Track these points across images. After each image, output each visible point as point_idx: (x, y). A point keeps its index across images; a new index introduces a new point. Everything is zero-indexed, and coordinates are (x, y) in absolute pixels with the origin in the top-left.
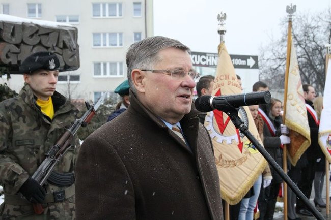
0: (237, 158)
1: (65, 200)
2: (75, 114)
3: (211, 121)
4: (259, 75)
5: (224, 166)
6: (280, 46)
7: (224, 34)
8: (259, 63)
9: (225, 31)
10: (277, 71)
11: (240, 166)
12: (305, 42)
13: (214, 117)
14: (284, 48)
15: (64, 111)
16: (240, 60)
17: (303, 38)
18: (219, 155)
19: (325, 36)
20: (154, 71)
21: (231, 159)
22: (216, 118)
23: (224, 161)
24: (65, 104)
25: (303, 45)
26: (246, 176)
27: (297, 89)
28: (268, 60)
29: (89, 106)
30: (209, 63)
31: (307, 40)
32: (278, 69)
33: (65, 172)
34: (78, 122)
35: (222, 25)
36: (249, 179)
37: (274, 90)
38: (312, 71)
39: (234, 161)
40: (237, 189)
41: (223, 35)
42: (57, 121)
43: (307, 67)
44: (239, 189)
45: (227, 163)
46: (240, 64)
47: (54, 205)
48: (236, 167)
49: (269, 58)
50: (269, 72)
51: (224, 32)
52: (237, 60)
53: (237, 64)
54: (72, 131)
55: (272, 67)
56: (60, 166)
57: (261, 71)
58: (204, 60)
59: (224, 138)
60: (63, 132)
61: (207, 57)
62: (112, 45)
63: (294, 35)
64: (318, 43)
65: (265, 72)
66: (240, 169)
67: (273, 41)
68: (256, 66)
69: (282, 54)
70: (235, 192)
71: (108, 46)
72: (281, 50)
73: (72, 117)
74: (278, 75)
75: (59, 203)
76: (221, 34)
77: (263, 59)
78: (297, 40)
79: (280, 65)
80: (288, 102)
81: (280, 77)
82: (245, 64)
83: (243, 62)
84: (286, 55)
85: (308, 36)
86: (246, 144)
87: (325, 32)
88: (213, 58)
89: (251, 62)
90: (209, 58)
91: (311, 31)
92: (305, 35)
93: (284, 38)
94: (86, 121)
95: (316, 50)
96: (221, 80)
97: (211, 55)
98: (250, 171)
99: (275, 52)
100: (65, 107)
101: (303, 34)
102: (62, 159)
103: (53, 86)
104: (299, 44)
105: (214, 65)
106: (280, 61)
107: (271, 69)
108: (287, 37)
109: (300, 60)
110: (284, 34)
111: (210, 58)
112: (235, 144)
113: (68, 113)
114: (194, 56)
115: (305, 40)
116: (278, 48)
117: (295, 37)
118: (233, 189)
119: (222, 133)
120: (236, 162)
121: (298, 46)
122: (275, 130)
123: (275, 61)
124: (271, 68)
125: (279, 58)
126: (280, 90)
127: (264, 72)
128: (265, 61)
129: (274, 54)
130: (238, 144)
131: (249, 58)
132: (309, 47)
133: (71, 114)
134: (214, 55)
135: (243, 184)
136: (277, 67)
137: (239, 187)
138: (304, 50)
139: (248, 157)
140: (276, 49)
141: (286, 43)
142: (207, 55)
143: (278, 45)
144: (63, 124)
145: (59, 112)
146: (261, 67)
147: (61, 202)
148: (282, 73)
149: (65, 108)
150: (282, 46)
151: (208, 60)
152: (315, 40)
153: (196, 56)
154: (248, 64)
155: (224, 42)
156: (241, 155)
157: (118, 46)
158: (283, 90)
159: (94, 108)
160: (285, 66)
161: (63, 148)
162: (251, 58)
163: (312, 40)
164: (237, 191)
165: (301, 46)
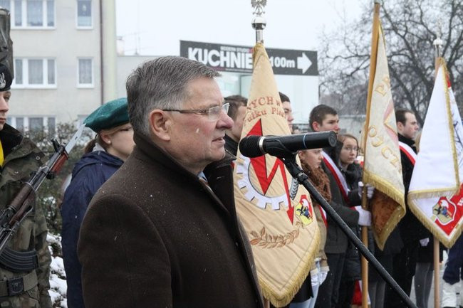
0: (286, 232)
1: (24, 293)
2: (38, 158)
3: (246, 172)
4: (319, 87)
5: (268, 246)
6: (358, 32)
7: (262, 29)
8: (320, 64)
9: (265, 25)
10: (354, 78)
11: (291, 245)
12: (405, 26)
13: (251, 166)
14: (366, 35)
15: (19, 154)
16: (284, 59)
17: (401, 17)
18: (261, 228)
19: (442, 14)
20: (182, 112)
21: (279, 233)
22: (254, 167)
23: (268, 238)
24: (22, 143)
25: (401, 30)
26: (299, 260)
27: (385, 119)
28: (336, 57)
29: (59, 146)
30: (225, 63)
31: (409, 20)
32: (354, 75)
33: (23, 251)
34: (42, 172)
35: (259, 14)
36: (303, 264)
37: (347, 116)
38: (418, 80)
39: (283, 237)
40: (287, 282)
41: (261, 31)
42: (9, 170)
43: (410, 73)
44: (290, 281)
45: (273, 240)
46: (283, 66)
47: (8, 300)
48: (284, 247)
49: (337, 54)
50: (337, 82)
51: (263, 26)
52: (277, 58)
53: (277, 66)
54: (33, 185)
55: (344, 72)
56: (15, 240)
57: (323, 79)
58: (215, 58)
59: (269, 201)
60: (19, 187)
61: (222, 53)
62: (33, 24)
63: (385, 11)
64: (429, 28)
65: (331, 80)
66: (291, 249)
67: (345, 21)
68: (313, 71)
69: (362, 47)
70: (284, 286)
71: (25, 25)
72: (361, 39)
73: (34, 164)
74: (355, 87)
75: (15, 298)
76: (257, 28)
77: (328, 57)
78: (390, 20)
79: (358, 69)
80: (369, 140)
81: (358, 90)
82: (294, 66)
83: (291, 63)
84: (370, 48)
85: (411, 15)
86: (298, 209)
87: (443, 6)
88: (233, 54)
89: (304, 63)
90: (225, 55)
91: (416, 5)
92: (405, 12)
93: (367, 16)
94: (53, 171)
95: (426, 40)
96: (261, 105)
97: (229, 49)
98: (304, 252)
99: (348, 42)
100: (21, 147)
101: (401, 10)
102: (19, 230)
103: (4, 115)
104: (395, 28)
105: (235, 67)
106: (359, 60)
107: (342, 76)
108: (372, 14)
109: (395, 58)
110: (366, 9)
111: (228, 53)
112: (284, 210)
113: (26, 158)
114: (196, 50)
115: (405, 21)
116: (355, 36)
117: (387, 16)
118: (282, 282)
119: (265, 193)
120: (285, 238)
121: (393, 33)
122: (348, 190)
123: (350, 62)
124: (341, 74)
125: (357, 55)
126: (358, 116)
127: (329, 81)
128: (331, 60)
129: (348, 47)
130: (288, 209)
131: (301, 56)
132: (413, 34)
133: (31, 159)
134: (234, 49)
135: (295, 274)
136: (352, 73)
137: (290, 278)
138: (403, 40)
139: (301, 229)
140: (351, 38)
141: (369, 26)
142: (222, 48)
143: (356, 29)
144: (20, 174)
145: (12, 156)
146: (323, 72)
147: (18, 295)
148: (363, 83)
149: (23, 149)
150: (362, 31)
151: (223, 59)
152: (424, 21)
153: (200, 50)
154: (299, 67)
155: (262, 42)
156: (292, 227)
157: (45, 26)
158: (363, 116)
159: (66, 149)
160: (369, 69)
161: (20, 212)
162: (304, 55)
163: (419, 21)
164: (288, 285)
165: (397, 33)
